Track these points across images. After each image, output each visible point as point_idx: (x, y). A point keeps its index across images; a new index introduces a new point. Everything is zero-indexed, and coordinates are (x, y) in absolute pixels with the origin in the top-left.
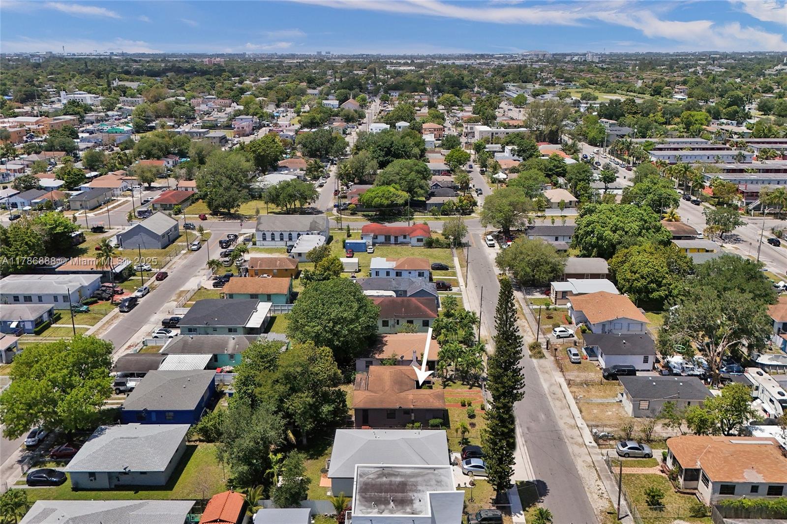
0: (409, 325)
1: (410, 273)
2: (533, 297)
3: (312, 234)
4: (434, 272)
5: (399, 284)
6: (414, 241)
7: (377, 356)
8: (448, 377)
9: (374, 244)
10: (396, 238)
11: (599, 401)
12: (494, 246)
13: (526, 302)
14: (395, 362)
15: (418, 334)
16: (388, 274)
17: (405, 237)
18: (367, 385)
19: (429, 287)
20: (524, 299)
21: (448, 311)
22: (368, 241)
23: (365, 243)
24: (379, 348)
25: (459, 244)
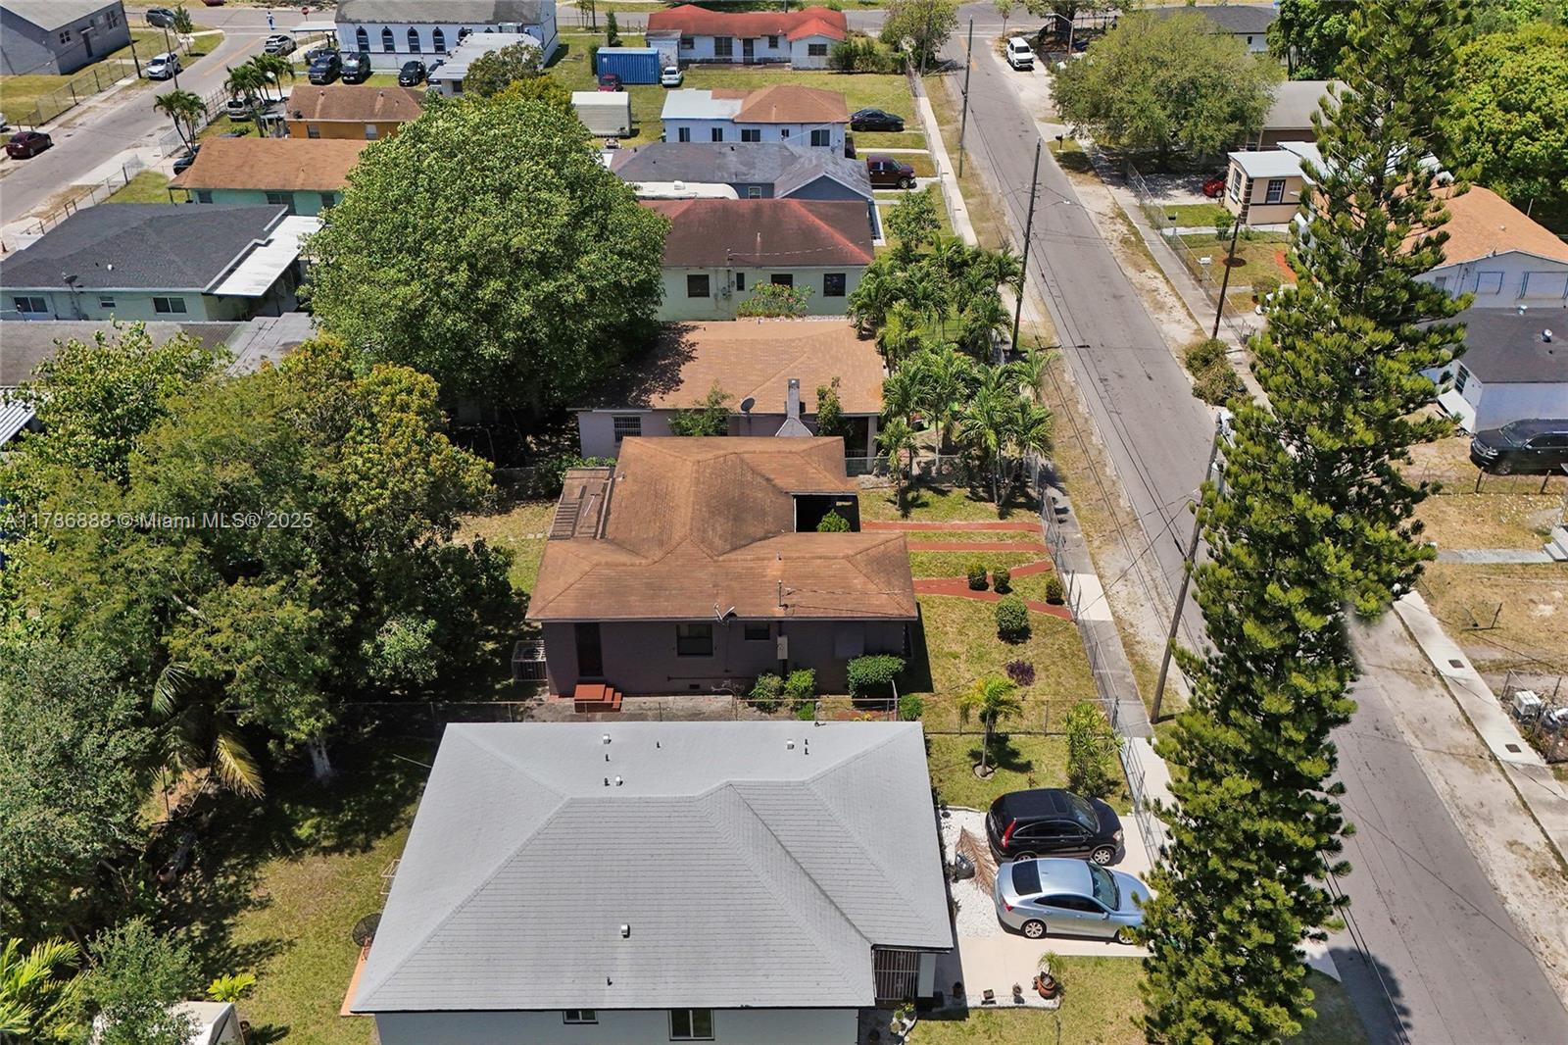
0: (778, 288)
1: (785, 133)
2: (1168, 203)
3: (501, 30)
4: (858, 136)
5: (751, 165)
6: (799, 53)
7: (656, 400)
8: (916, 471)
9: (683, 64)
10: (748, 43)
11: (1490, 557)
12: (1030, 69)
13: (1149, 217)
14: (723, 423)
15: (809, 320)
16: (717, 135)
17: (773, 42)
18: (604, 515)
19: (848, 174)
20: (1142, 207)
21: (906, 246)
22: (667, 51)
23: (655, 57)
24: (664, 370)
25: (928, 63)
